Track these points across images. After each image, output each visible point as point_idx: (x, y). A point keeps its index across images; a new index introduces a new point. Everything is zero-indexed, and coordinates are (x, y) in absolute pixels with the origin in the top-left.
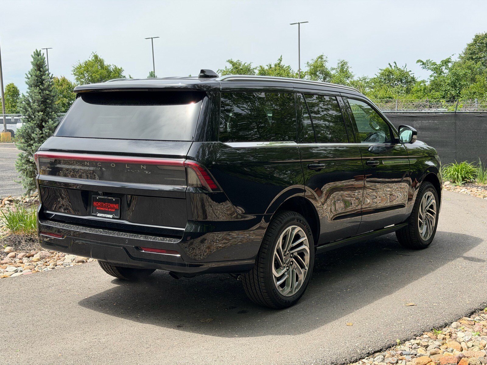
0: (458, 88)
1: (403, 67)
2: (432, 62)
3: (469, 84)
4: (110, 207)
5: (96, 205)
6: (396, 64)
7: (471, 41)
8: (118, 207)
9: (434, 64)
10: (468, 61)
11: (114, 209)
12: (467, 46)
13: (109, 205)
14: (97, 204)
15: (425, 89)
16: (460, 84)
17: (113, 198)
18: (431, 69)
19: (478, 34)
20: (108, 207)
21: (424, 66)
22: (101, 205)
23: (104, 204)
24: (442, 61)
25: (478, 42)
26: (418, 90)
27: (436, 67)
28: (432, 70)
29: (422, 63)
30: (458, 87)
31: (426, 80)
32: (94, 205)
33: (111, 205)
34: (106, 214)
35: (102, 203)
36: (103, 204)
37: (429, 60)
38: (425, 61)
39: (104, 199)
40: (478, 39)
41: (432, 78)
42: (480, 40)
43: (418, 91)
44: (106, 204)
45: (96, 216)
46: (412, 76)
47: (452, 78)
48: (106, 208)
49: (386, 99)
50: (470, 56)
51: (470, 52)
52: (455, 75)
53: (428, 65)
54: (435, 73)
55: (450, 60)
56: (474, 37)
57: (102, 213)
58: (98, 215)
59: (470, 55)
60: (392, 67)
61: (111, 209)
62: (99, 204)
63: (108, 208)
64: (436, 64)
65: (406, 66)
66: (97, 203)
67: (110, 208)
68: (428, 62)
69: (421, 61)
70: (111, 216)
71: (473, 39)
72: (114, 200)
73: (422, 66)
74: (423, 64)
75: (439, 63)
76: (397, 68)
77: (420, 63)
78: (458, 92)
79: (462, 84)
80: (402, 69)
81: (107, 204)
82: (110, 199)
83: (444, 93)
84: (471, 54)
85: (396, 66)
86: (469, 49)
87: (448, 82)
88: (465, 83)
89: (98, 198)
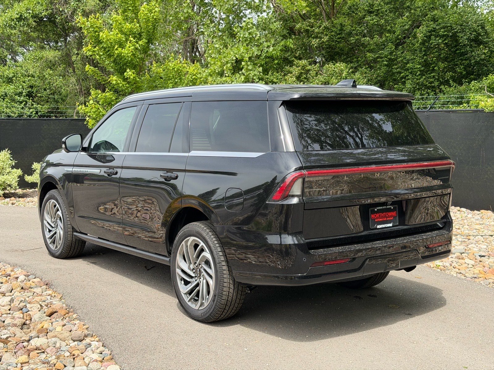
4: (389, 216)
8: (395, 214)
11: (392, 217)
13: (387, 214)
14: (375, 216)
20: (386, 216)
22: (379, 216)
23: (383, 214)
32: (373, 218)
33: (390, 214)
34: (386, 224)
36: (381, 214)
39: (383, 209)
45: (376, 229)
48: (385, 218)
57: (382, 224)
58: (378, 227)
62: (378, 215)
63: (387, 218)
70: (391, 225)
72: (392, 208)
82: (389, 208)
89: (376, 210)
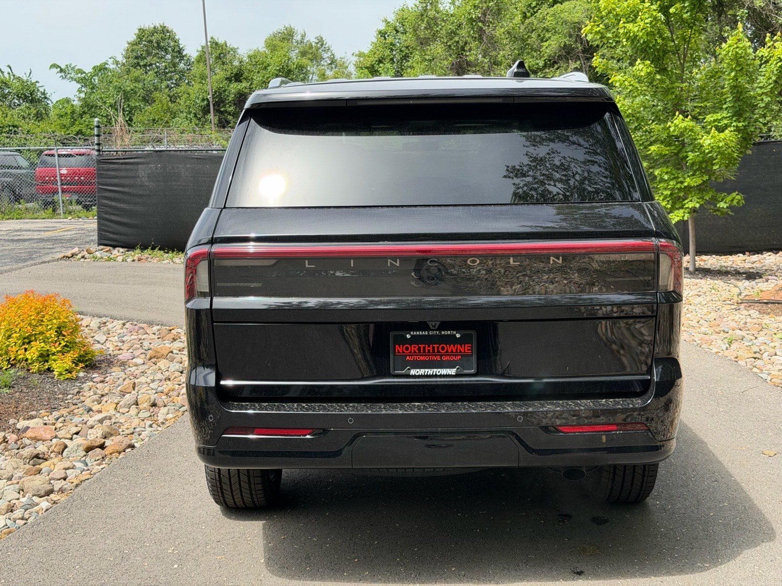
0: (127, 113)
1: (25, 74)
2: (77, 68)
3: (142, 106)
4: (447, 352)
5: (403, 352)
6: (10, 68)
7: (133, 38)
8: (468, 350)
9: (81, 71)
10: (134, 69)
11: (458, 355)
12: (128, 45)
13: (443, 349)
15: (73, 112)
16: (129, 106)
17: (455, 332)
18: (75, 80)
19: (142, 27)
20: (439, 352)
21: (63, 74)
22: (419, 350)
23: (429, 347)
24: (94, 68)
25: (144, 39)
26: (62, 114)
27: (85, 78)
28: (78, 82)
29: (59, 69)
30: (127, 111)
31: (72, 97)
32: (399, 352)
33: (451, 348)
34: (438, 368)
35: (422, 346)
36: (424, 348)
37: (71, 64)
38: (63, 67)
39: (428, 336)
40: (143, 34)
41: (83, 95)
42: (148, 37)
43: (62, 116)
44: (434, 348)
45: (408, 376)
46: (41, 90)
47: (115, 96)
48: (435, 355)
49: (7, 129)
50: (135, 61)
51: (135, 54)
52: (119, 92)
53: (69, 73)
54: (82, 86)
55: (106, 66)
56: (137, 32)
57: (425, 368)
58: (413, 372)
59: (135, 59)
60: (4, 74)
61: (450, 355)
62: (414, 348)
63: (441, 356)
64: (85, 73)
65: (30, 73)
66: (407, 349)
67: (446, 355)
68: (70, 69)
69: (59, 67)
70: (452, 372)
71: (135, 34)
72: (458, 336)
73: (60, 75)
74: (62, 71)
75: (88, 69)
76: (14, 76)
77: (55, 70)
78: (127, 119)
79: (133, 105)
80: (25, 78)
81: (438, 347)
82: (448, 335)
83: (105, 120)
84: (137, 58)
85: (12, 73)
86: (133, 50)
87: (110, 103)
88: (137, 104)
89: (408, 336)
